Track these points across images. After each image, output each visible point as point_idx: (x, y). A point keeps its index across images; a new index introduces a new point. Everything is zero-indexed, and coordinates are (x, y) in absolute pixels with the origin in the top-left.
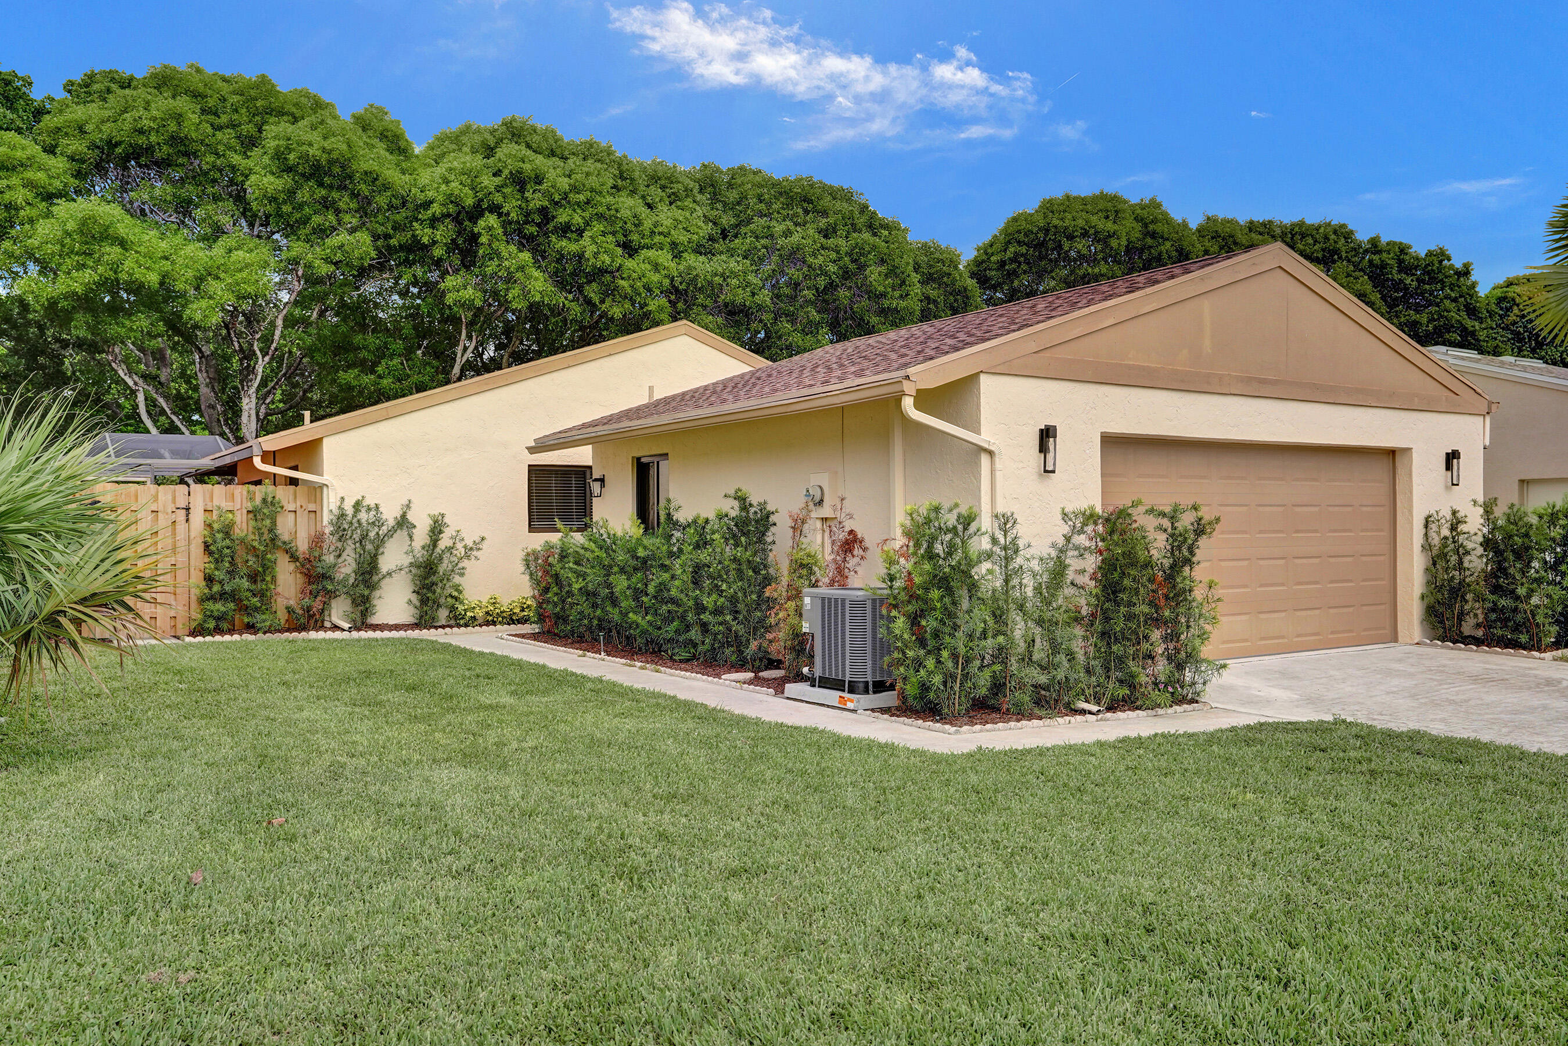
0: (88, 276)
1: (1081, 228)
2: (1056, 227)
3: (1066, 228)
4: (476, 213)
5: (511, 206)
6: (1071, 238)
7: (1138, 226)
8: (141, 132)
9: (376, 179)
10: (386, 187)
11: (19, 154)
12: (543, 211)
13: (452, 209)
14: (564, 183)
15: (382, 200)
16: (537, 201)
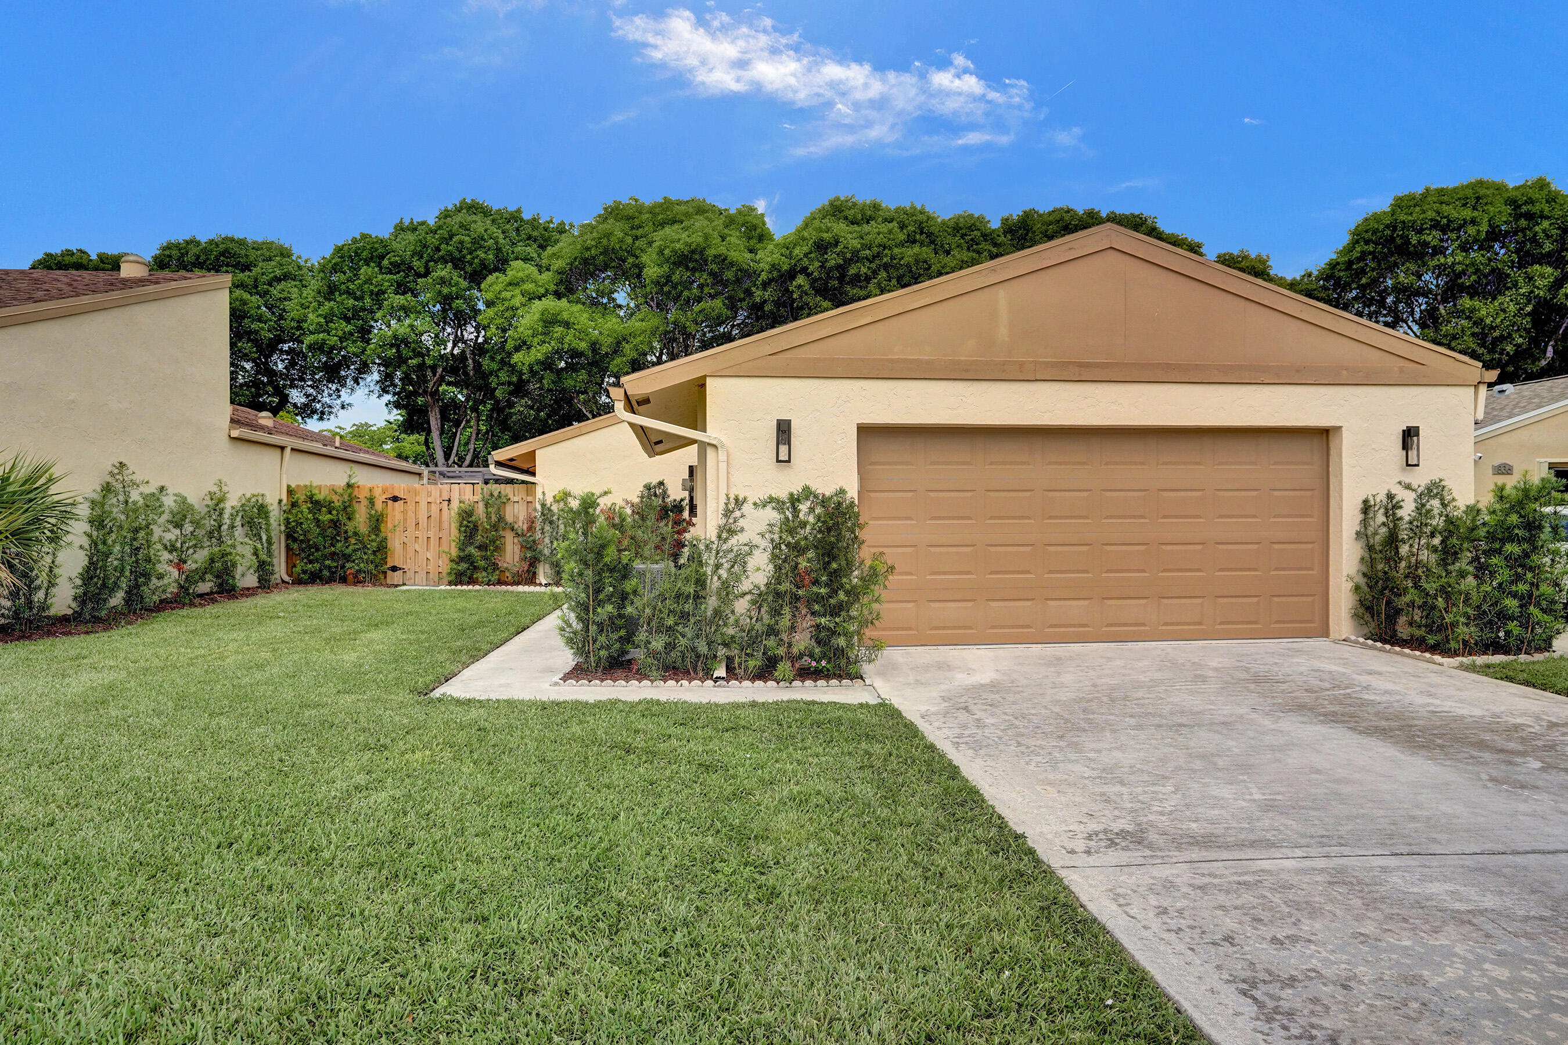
0: (546, 348)
1: (1432, 220)
2: (1404, 222)
3: (1415, 222)
4: (792, 274)
5: (814, 267)
6: (1420, 231)
7: (1509, 209)
8: (588, 249)
9: (725, 259)
10: (732, 264)
11: (520, 274)
12: (838, 267)
13: (775, 274)
14: (856, 244)
15: (729, 275)
16: (833, 259)
